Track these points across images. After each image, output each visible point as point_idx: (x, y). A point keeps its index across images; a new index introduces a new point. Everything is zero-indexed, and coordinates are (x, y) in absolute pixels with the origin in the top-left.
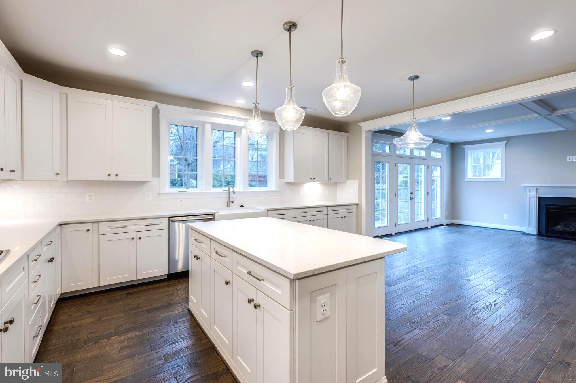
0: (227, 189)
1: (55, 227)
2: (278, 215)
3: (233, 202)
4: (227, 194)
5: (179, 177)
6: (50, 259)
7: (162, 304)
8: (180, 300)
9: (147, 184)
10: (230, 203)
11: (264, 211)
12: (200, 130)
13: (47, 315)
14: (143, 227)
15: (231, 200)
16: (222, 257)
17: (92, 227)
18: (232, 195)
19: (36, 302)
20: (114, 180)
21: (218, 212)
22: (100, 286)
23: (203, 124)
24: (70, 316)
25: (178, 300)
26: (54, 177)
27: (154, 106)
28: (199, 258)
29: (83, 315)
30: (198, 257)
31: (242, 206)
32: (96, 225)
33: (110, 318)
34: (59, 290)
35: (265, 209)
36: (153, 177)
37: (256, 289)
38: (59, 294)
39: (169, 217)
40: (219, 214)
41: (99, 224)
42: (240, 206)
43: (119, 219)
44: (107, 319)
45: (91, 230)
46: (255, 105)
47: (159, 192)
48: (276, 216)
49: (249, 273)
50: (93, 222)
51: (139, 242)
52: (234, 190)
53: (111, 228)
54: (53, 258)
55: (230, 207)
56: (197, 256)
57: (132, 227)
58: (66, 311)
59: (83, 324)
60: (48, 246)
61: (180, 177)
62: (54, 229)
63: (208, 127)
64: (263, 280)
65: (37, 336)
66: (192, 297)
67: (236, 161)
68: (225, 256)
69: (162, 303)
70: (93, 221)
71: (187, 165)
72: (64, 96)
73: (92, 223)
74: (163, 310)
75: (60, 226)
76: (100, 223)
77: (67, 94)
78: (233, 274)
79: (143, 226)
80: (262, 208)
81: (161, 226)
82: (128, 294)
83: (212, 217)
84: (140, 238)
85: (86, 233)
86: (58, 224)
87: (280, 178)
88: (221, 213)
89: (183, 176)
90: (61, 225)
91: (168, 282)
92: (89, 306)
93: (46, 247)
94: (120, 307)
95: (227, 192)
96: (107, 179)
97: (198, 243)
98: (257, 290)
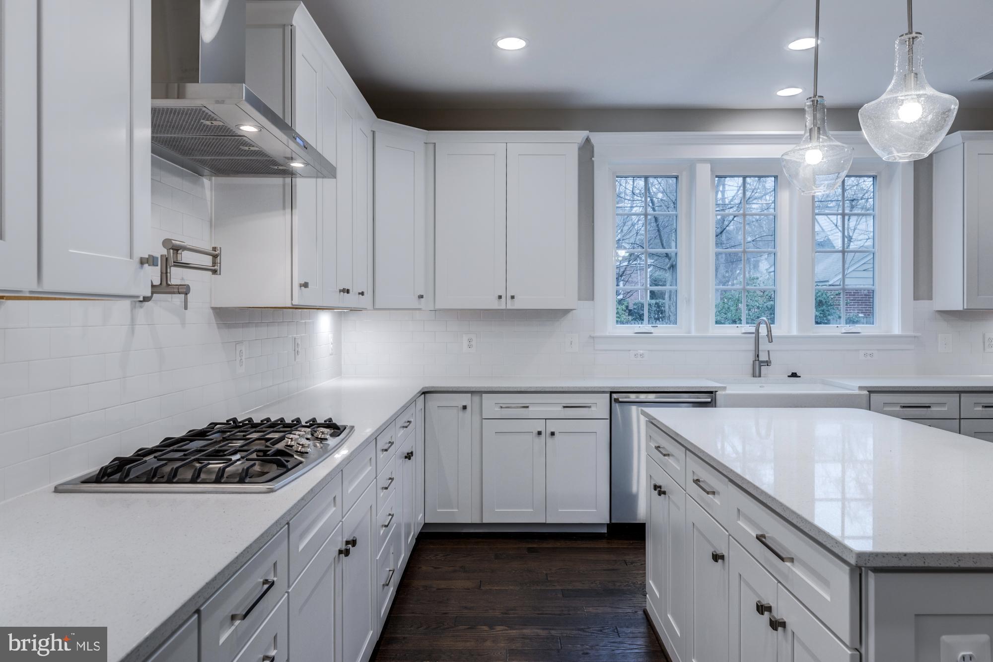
0: (752, 329)
1: (416, 395)
2: (904, 407)
3: (768, 363)
4: (753, 341)
5: (652, 299)
6: (408, 454)
7: (592, 585)
8: (630, 586)
9: (570, 315)
10: (760, 366)
11: (857, 392)
12: (684, 179)
13: (403, 556)
14: (558, 411)
15: (763, 357)
16: (708, 493)
17: (470, 402)
18: (764, 346)
19: (387, 524)
20: (508, 308)
21: (724, 388)
22: (484, 522)
23: (691, 165)
24: (435, 568)
25: (625, 586)
26: (415, 304)
27: (582, 141)
28: (664, 493)
29: (455, 571)
30: (662, 490)
31: (794, 375)
32: (476, 398)
33: (496, 589)
34: (421, 516)
35: (861, 388)
36: (579, 299)
37: (776, 582)
38: (421, 523)
39: (611, 393)
40: (728, 392)
41: (482, 396)
42: (790, 374)
43: (516, 390)
44: (490, 589)
45: (469, 408)
46: (813, 101)
47: (592, 335)
48: (898, 409)
49: (760, 538)
50: (473, 392)
51: (550, 441)
52: (769, 331)
53: (501, 407)
54: (412, 453)
55: (760, 376)
56: (660, 487)
57: (542, 407)
58: (430, 558)
59: (453, 589)
60: (405, 429)
61: (656, 299)
62: (413, 401)
63: (704, 173)
64: (792, 560)
65: (387, 585)
66: (650, 582)
67: (778, 254)
68: (714, 493)
69: (592, 583)
70: (471, 390)
71: (669, 268)
72: (432, 146)
73: (470, 394)
74: (593, 599)
75: (423, 396)
76: (484, 395)
77: (435, 143)
78: (730, 537)
79: (559, 408)
80: (852, 386)
81: (593, 412)
82: (531, 550)
83: (709, 400)
84: (553, 434)
85: (461, 413)
86: (420, 391)
87: (916, 298)
88: (733, 390)
89: (667, 296)
90: (424, 393)
91: (609, 543)
92: (464, 557)
93: (402, 431)
94: (514, 571)
95: (751, 338)
96: (495, 305)
97: (662, 456)
98: (779, 584)
